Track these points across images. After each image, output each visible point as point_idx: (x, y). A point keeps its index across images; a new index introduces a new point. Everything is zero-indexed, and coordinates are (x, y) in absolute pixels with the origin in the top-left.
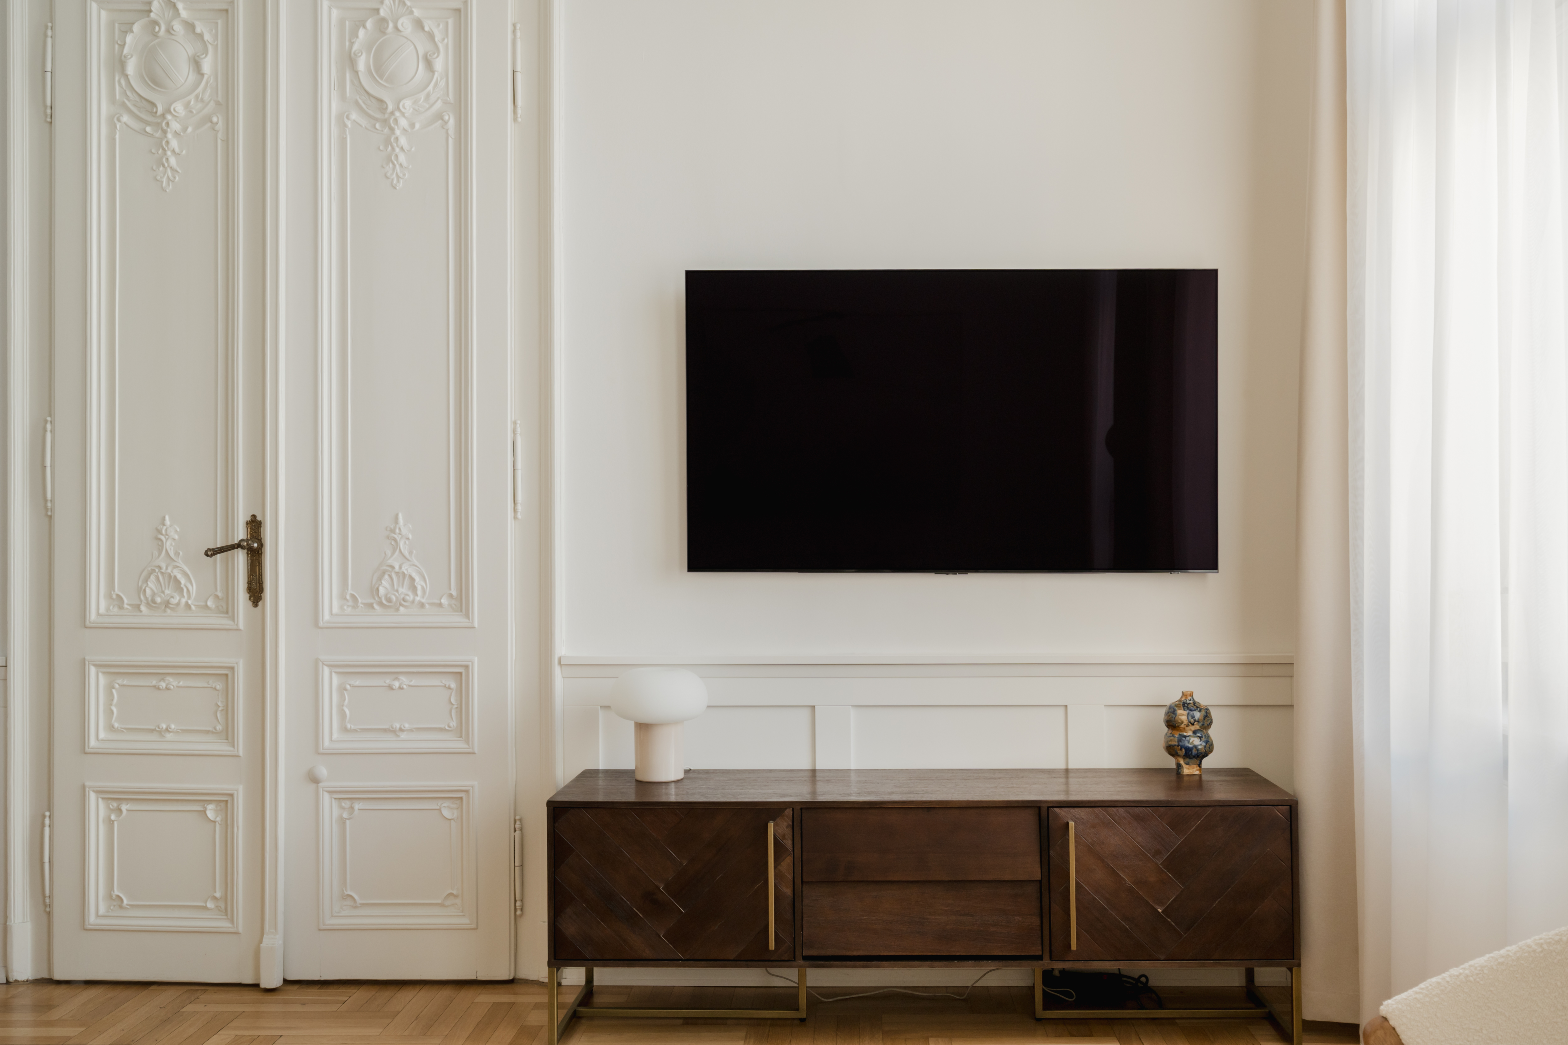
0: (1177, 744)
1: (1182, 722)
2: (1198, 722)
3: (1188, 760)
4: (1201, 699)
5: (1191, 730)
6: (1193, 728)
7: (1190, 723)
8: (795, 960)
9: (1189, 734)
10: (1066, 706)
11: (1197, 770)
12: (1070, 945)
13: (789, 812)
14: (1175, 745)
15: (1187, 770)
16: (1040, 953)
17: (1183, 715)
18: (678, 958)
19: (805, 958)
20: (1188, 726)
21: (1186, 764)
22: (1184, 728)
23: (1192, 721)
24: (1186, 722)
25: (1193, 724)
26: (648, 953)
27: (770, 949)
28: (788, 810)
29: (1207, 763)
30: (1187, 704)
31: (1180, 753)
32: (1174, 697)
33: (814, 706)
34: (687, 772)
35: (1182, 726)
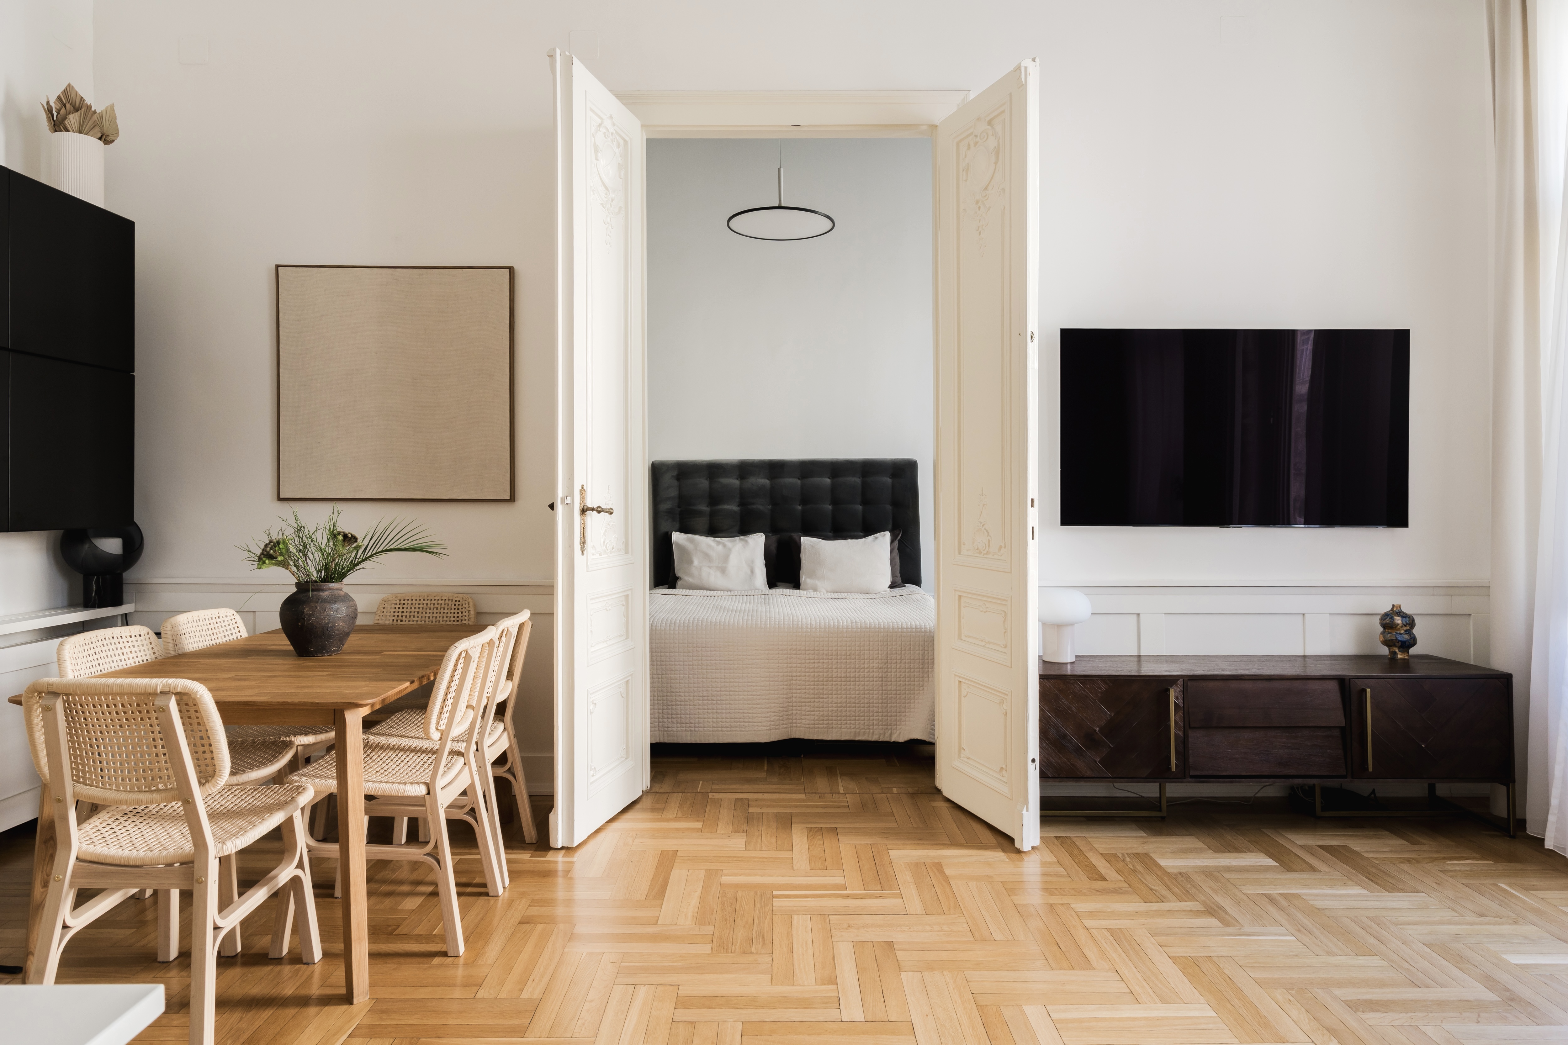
0: (1395, 638)
1: (1398, 625)
2: (1409, 624)
3: (1401, 649)
4: (1406, 610)
5: (1403, 629)
6: (1405, 628)
7: (1404, 625)
8: (1185, 778)
9: (1402, 632)
10: (1304, 614)
11: (1407, 656)
12: (1367, 769)
13: (1180, 682)
14: (1394, 640)
15: (1400, 656)
16: (1345, 773)
17: (1399, 620)
18: (1108, 777)
19: (1192, 777)
20: (1402, 627)
21: (1400, 652)
22: (1399, 629)
23: (1405, 624)
24: (1401, 625)
25: (1406, 626)
26: (1089, 773)
27: (1172, 770)
28: (1180, 680)
29: (1413, 651)
30: (1396, 611)
31: (1397, 644)
32: (1388, 608)
33: (1139, 614)
34: (1077, 656)
35: (1398, 627)
